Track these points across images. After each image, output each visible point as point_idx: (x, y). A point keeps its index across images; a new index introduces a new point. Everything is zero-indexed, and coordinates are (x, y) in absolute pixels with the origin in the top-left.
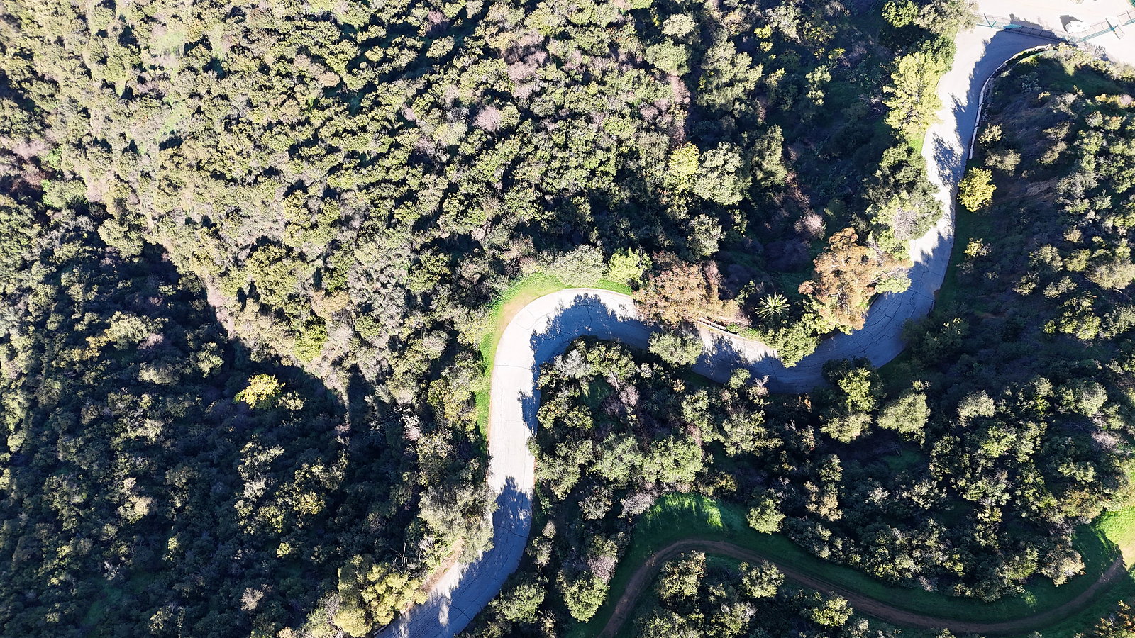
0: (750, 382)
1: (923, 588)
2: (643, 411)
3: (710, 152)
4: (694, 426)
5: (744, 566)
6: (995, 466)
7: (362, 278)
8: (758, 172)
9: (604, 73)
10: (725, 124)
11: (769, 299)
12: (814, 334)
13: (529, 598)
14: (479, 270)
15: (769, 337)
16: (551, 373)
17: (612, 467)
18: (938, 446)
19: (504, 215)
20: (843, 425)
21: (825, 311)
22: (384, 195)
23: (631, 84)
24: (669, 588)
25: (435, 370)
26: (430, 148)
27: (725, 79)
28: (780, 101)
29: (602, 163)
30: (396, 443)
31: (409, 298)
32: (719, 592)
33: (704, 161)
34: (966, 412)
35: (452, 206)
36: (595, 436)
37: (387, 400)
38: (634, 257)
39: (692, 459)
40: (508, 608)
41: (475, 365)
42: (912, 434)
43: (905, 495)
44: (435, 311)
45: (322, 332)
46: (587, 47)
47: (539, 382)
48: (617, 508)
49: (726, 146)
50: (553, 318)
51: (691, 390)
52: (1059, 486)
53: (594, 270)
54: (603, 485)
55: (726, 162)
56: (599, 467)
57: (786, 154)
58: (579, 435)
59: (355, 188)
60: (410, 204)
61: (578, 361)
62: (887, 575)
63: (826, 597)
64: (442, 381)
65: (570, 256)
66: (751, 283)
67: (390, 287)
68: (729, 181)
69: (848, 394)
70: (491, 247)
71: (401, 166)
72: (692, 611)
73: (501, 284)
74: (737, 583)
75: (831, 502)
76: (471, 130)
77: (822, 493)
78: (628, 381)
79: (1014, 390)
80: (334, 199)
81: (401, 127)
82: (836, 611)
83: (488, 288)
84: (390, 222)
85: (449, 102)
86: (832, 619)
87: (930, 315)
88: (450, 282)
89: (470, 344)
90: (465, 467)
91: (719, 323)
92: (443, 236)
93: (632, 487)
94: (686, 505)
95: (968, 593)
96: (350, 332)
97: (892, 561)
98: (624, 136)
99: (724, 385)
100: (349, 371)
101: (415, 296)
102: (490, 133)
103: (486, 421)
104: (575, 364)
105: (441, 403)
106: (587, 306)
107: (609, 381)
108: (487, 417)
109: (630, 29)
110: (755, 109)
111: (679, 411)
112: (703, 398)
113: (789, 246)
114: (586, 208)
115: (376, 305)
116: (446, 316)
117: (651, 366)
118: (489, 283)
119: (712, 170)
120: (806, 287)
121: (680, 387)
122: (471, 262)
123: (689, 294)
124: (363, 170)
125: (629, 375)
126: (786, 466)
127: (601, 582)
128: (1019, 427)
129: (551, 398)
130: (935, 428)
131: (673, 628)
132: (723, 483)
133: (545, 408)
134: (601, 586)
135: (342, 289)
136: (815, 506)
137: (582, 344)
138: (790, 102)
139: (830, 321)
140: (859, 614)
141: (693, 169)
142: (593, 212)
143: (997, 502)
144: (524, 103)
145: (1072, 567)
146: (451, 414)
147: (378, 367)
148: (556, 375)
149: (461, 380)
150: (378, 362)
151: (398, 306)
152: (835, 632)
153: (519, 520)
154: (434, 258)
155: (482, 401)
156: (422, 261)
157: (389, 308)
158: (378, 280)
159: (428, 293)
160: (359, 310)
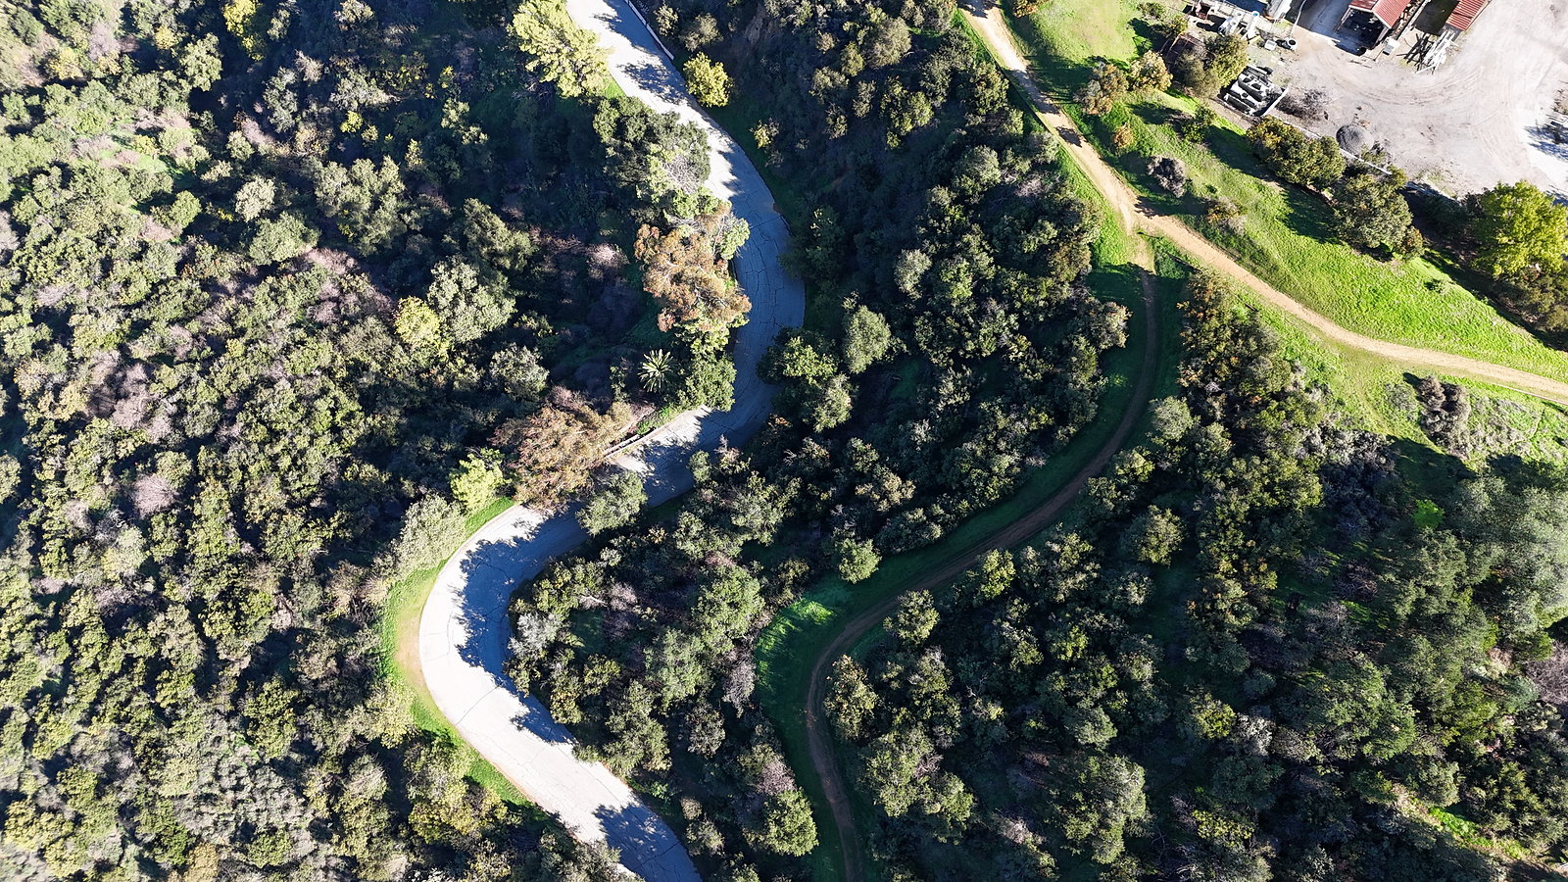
0: (714, 459)
1: (1037, 468)
2: (652, 596)
3: (433, 289)
4: (711, 554)
5: (888, 622)
6: (978, 303)
7: (203, 809)
8: (501, 261)
9: (230, 320)
10: (417, 248)
11: (645, 366)
12: (718, 354)
14: (326, 653)
15: (684, 401)
16: (521, 666)
17: (681, 681)
18: (921, 338)
19: (289, 571)
20: (830, 408)
21: (704, 324)
22: (122, 698)
23: (273, 305)
24: (850, 722)
25: (397, 803)
26: (119, 593)
27: (366, 205)
28: (444, 175)
29: (333, 411)
31: (282, 767)
32: (894, 671)
33: (437, 303)
34: (909, 285)
35: (218, 624)
36: (634, 670)
38: (475, 465)
39: (743, 586)
41: (434, 750)
42: (890, 351)
43: (940, 407)
44: (327, 748)
46: (180, 313)
47: (520, 688)
48: (728, 710)
49: (441, 269)
50: (461, 613)
51: (671, 526)
52: (1038, 265)
53: (449, 520)
54: (693, 706)
55: (459, 283)
56: (670, 695)
57: (507, 219)
58: (616, 690)
59: (80, 728)
60: (165, 674)
61: (535, 624)
62: (1001, 490)
63: (977, 567)
64: (417, 805)
65: (408, 535)
66: (613, 369)
67: (247, 781)
68: (482, 297)
69: (804, 376)
70: (312, 617)
71: (107, 648)
72: (891, 717)
73: (368, 641)
74: (900, 645)
75: (893, 482)
76: (145, 527)
77: (878, 484)
78: (605, 585)
79: (924, 223)
80: (68, 766)
81: (57, 609)
82: (998, 568)
83: (358, 661)
84: (164, 717)
85: (82, 524)
86: (1002, 580)
87: (793, 232)
88: (309, 701)
89: (405, 737)
90: (541, 856)
91: (627, 438)
92: (245, 664)
93: (720, 677)
94: (783, 631)
95: (1072, 430)
97: (992, 474)
98: (325, 361)
99: (695, 487)
101: (287, 758)
102: (173, 506)
103: (509, 787)
104: (536, 630)
105: (445, 827)
106: (482, 562)
107: (588, 606)
108: (507, 782)
109: (206, 251)
110: (429, 205)
111: (682, 557)
112: (690, 521)
113: (608, 300)
114: (369, 469)
115: (252, 816)
116: (345, 737)
117: (611, 547)
118: (352, 656)
119: (454, 303)
120: (665, 321)
121: (658, 535)
122: (308, 655)
123: (568, 442)
124: (66, 700)
125: (600, 579)
126: (824, 496)
127: (789, 794)
128: (959, 250)
129: (549, 688)
130: (901, 326)
131: (893, 751)
132: (791, 573)
133: (555, 705)
134: (794, 797)
135: (193, 847)
136: (885, 502)
137: (520, 603)
138: (455, 165)
139: (718, 328)
140: (1017, 549)
141: (434, 321)
142: (381, 468)
143: (1011, 330)
144: (177, 437)
145: (1118, 318)
146: (467, 824)
147: (331, 874)
148: (529, 663)
149: (438, 781)
150: (326, 869)
151: (279, 790)
152: (1016, 587)
153: (652, 836)
154: (261, 698)
155: (484, 774)
156: (252, 715)
157: (271, 802)
158: (223, 791)
159: (297, 738)
160: (238, 844)
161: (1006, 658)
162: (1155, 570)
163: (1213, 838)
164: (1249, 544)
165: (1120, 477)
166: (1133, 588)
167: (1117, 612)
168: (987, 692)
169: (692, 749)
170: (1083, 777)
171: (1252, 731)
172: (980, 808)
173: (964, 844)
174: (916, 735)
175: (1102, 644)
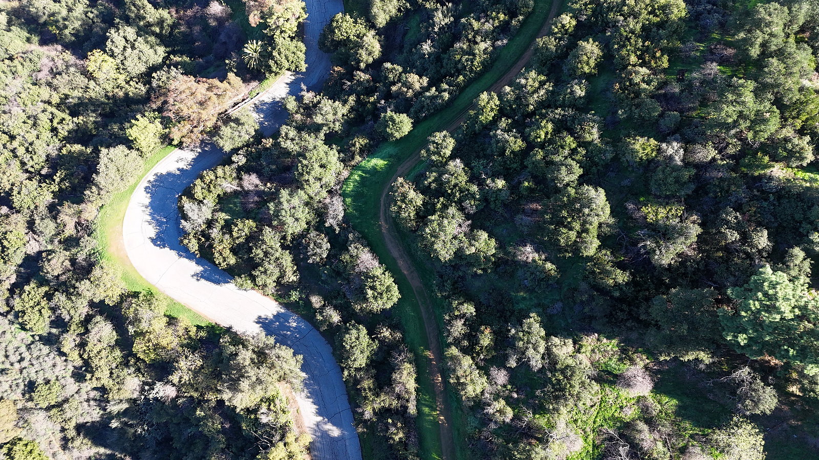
0: (299, 99)
1: (504, 46)
3: (109, 43)
5: (424, 153)
8: (153, 28)
10: (98, 29)
12: (292, 38)
13: (357, 339)
14: (63, 258)
15: (275, 69)
16: (191, 237)
17: (296, 220)
19: (31, 215)
20: (367, 49)
25: (124, 343)
27: (64, 12)
29: (51, 120)
30: (168, 414)
32: (431, 177)
33: (113, 52)
36: (264, 220)
37: (125, 406)
38: (142, 121)
40: (355, 360)
41: (141, 299)
42: (399, 10)
43: (436, 30)
44: (72, 318)
45: (26, 445)
47: (194, 255)
48: (329, 232)
49: (113, 31)
50: (149, 218)
51: (276, 136)
54: (306, 234)
55: (125, 38)
56: (290, 231)
58: (254, 238)
61: (195, 207)
62: (482, 63)
63: (475, 106)
64: (136, 338)
66: (227, 61)
67: (26, 355)
68: (141, 43)
69: (348, 37)
70: (52, 241)
72: (434, 205)
73: (88, 244)
74: (433, 164)
75: (413, 78)
77: (405, 83)
78: (238, 177)
82: (488, 103)
83: (85, 260)
86: (492, 109)
88: (55, 290)
89: (122, 296)
90: (221, 349)
91: (242, 101)
92: (13, 279)
93: (321, 213)
94: (357, 178)
95: (521, 18)
96: (42, 414)
97: (474, 55)
98: (46, 97)
99: (289, 115)
100: (79, 434)
101: (50, 333)
103: (197, 316)
104: (196, 210)
105: (157, 347)
106: (159, 186)
107: (229, 192)
108: (195, 314)
111: (287, 153)
112: (287, 130)
114: (77, 147)
115: (33, 376)
116: (83, 308)
117: (239, 155)
118: (81, 257)
119: (124, 51)
120: (254, 19)
121: (268, 142)
122: (49, 261)
125: (234, 175)
126: (372, 99)
127: (377, 269)
129: (211, 246)
131: (438, 222)
132: (358, 145)
133: (217, 255)
134: (380, 271)
136: (411, 90)
137: (184, 199)
140: (498, 90)
141: (113, 64)
142: (86, 144)
146: (169, 340)
147: (92, 403)
148: (196, 234)
149: (146, 317)
150: (88, 400)
152: (502, 112)
153: (295, 328)
154: (24, 296)
155: (179, 311)
156: (20, 308)
157: (44, 364)
158: (12, 364)
159: (53, 318)
160: (27, 396)
161: (502, 152)
162: (589, 77)
163: (657, 221)
164: (646, 44)
165: (556, 33)
166: (577, 89)
167: (569, 107)
168: (493, 175)
169: (310, 261)
170: (565, 199)
171: (670, 151)
172: (501, 246)
173: (495, 271)
174: (452, 210)
175: (562, 126)
